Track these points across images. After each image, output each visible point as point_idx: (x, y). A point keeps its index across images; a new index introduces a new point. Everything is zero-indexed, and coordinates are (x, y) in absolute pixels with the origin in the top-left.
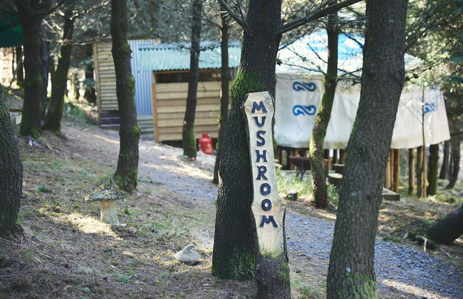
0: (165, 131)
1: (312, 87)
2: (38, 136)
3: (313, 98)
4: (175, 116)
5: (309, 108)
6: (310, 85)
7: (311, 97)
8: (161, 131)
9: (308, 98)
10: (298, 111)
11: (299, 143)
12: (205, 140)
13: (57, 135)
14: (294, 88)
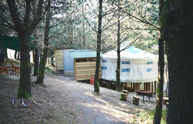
0: (79, 77)
1: (129, 63)
2: (29, 97)
3: (129, 66)
4: (82, 72)
5: (127, 69)
6: (128, 62)
7: (128, 66)
8: (78, 77)
9: (127, 66)
10: (124, 70)
11: (125, 81)
12: (92, 80)
13: (42, 86)
14: (122, 63)
